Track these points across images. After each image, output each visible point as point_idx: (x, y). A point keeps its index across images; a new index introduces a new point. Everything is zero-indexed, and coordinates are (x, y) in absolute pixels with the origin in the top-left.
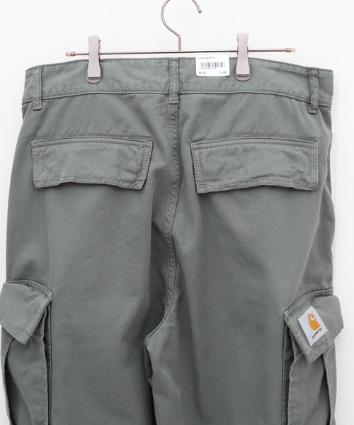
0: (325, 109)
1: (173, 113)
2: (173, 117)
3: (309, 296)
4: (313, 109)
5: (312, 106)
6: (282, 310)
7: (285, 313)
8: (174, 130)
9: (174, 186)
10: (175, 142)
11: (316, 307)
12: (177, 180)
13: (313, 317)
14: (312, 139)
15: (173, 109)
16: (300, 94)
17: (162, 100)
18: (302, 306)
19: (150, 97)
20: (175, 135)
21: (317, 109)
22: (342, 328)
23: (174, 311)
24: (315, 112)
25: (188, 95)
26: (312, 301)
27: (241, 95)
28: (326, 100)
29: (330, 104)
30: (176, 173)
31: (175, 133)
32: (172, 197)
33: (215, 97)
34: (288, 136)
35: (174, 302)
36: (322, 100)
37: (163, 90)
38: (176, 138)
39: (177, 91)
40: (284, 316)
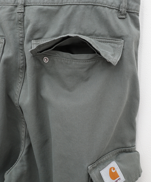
0: (133, 15)
1: (20, 19)
2: (20, 22)
3: (114, 152)
4: (122, 15)
5: (121, 12)
6: (87, 164)
7: (89, 167)
8: (21, 31)
9: (21, 71)
10: (21, 39)
11: (118, 162)
12: (23, 67)
13: (114, 169)
14: (120, 37)
15: (20, 16)
16: (112, 3)
17: (12, 10)
18: (107, 160)
19: (4, 8)
20: (21, 35)
21: (125, 15)
22: (140, 176)
23: (25, 154)
24: (124, 17)
25: (31, 6)
26: (117, 156)
27: (69, 6)
28: (133, 8)
29: (139, 11)
30: (22, 62)
31: (21, 33)
32: (20, 79)
33: (50, 8)
34: (102, 36)
35: (25, 148)
36: (130, 7)
37: (13, 2)
38: (21, 37)
39: (23, 3)
40: (88, 169)
